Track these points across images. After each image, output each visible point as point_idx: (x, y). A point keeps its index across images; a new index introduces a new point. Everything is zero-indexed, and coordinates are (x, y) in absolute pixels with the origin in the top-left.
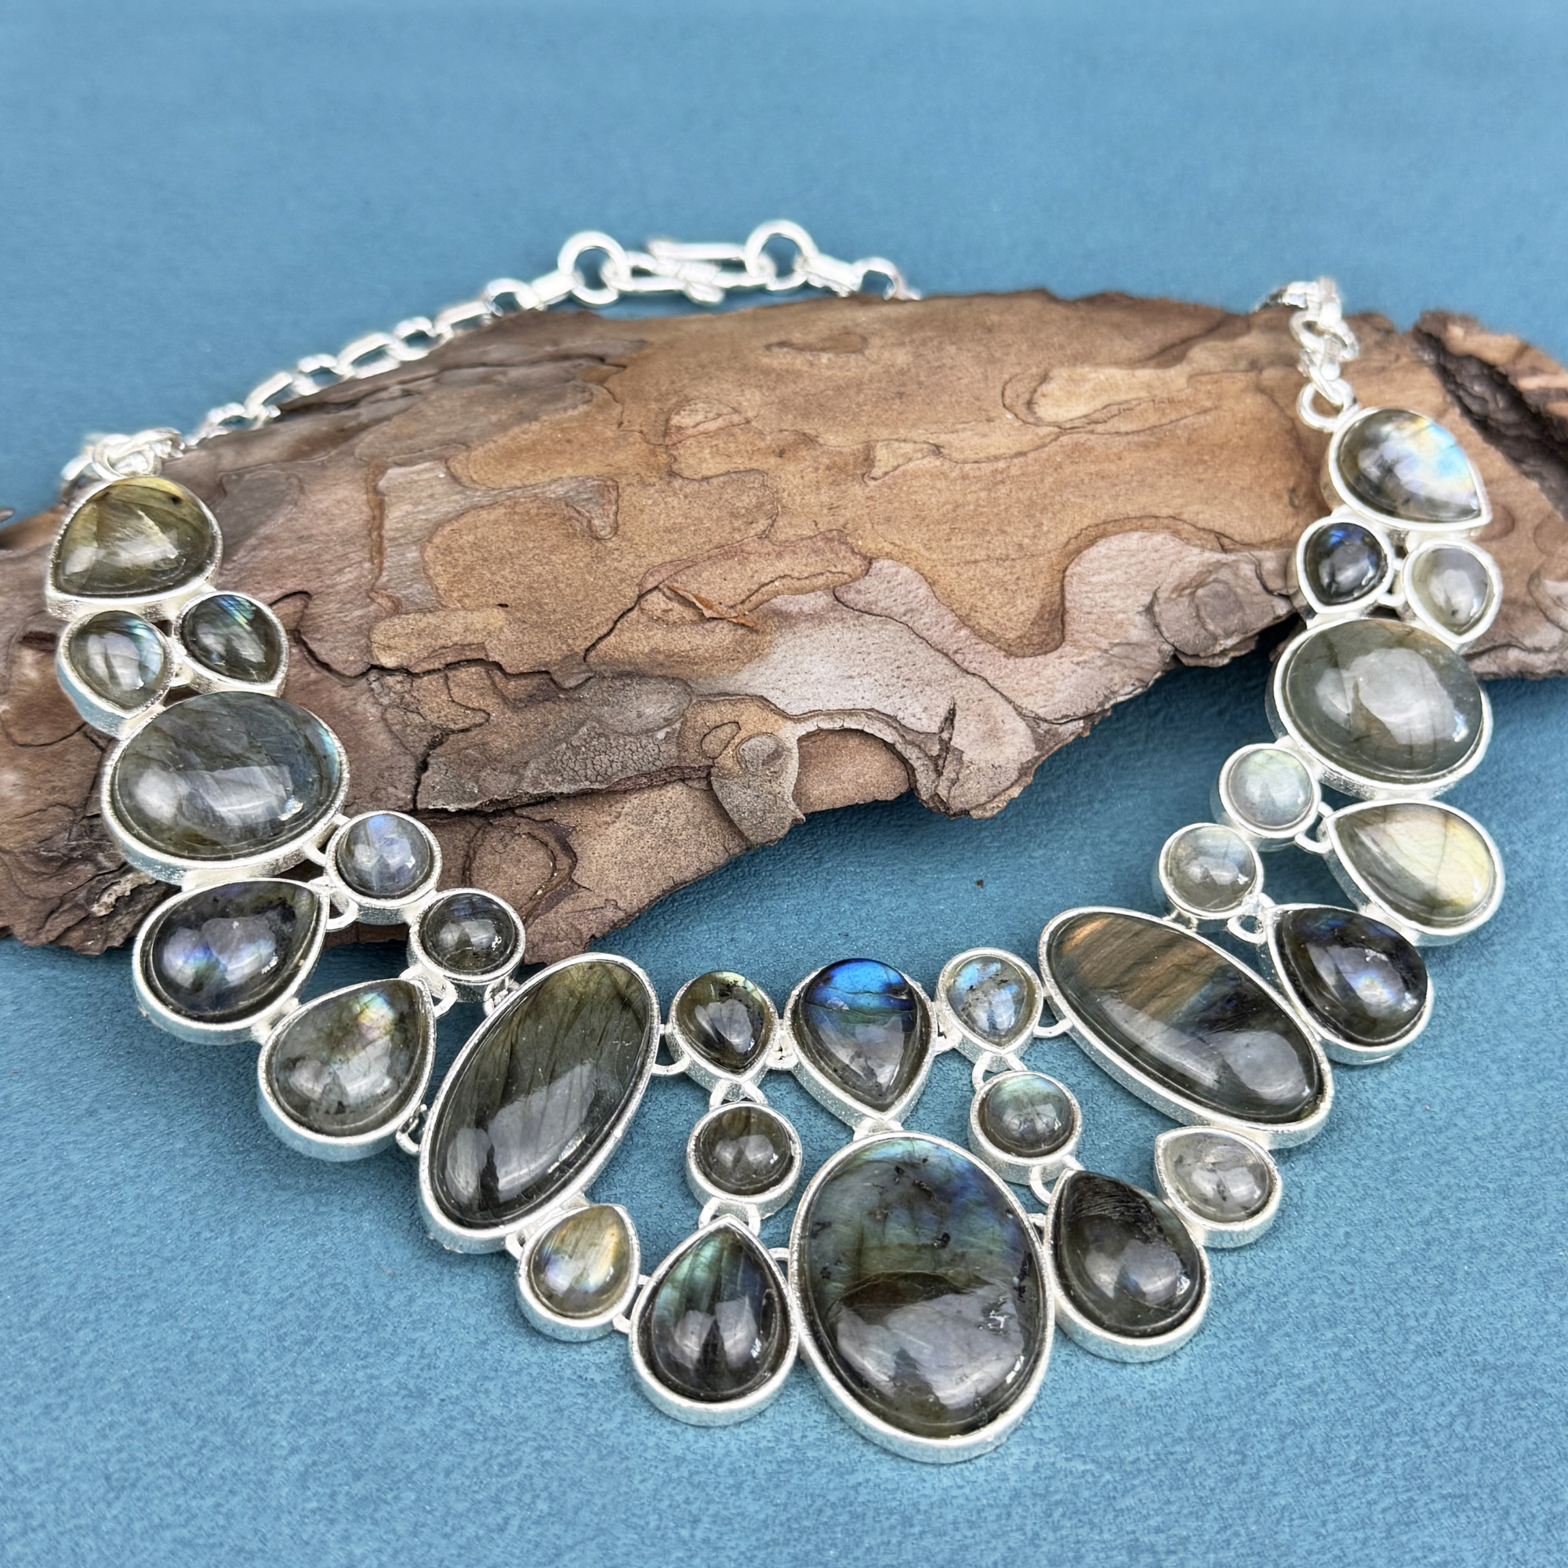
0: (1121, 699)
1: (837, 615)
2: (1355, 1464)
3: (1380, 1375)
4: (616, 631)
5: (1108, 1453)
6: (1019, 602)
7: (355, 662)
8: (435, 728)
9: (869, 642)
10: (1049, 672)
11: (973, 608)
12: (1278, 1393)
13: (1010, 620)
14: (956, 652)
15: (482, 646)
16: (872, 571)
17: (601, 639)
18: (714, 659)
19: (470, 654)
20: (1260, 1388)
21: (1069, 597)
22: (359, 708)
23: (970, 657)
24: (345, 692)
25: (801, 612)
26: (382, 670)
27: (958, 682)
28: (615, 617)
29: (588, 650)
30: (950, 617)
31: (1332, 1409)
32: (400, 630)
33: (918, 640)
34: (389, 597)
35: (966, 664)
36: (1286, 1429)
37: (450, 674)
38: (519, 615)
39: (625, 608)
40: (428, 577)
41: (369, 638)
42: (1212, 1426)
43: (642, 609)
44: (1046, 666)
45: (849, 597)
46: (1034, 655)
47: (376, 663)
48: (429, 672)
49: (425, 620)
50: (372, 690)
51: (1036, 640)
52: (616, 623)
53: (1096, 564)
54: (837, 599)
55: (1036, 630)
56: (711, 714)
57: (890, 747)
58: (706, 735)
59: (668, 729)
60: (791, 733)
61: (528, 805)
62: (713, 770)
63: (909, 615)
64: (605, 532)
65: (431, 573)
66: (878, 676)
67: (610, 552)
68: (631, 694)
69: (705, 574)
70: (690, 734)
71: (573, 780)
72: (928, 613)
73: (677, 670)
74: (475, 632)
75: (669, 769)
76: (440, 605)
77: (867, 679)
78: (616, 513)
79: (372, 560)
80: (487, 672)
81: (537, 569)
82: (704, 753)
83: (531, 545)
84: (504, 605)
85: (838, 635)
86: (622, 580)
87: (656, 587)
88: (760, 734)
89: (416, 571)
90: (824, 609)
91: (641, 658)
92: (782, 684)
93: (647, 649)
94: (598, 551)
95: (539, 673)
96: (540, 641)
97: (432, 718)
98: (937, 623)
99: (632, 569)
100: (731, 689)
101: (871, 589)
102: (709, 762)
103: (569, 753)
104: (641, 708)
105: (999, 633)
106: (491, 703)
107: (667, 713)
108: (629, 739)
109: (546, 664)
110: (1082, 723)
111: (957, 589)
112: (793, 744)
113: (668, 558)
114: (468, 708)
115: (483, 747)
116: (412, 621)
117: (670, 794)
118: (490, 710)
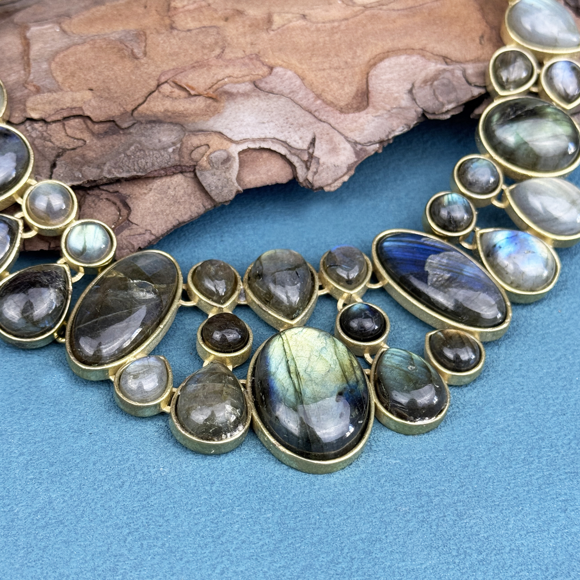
0: (397, 134)
1: (256, 94)
2: (524, 459)
3: (536, 424)
4: (147, 102)
5: (407, 456)
6: (346, 88)
7: (18, 117)
8: (59, 148)
9: (272, 106)
10: (361, 120)
11: (323, 90)
12: (488, 430)
13: (342, 97)
14: (315, 111)
15: (81, 108)
16: (273, 73)
17: (139, 105)
18: (196, 115)
19: (75, 112)
20: (479, 429)
21: (370, 85)
23: (322, 113)
25: (238, 93)
26: (32, 120)
27: (316, 126)
28: (146, 95)
29: (133, 111)
30: (311, 95)
31: (513, 437)
32: (40, 101)
33: (296, 106)
34: (34, 86)
35: (320, 117)
36: (490, 446)
37: (66, 123)
38: (98, 94)
39: (151, 91)
40: (53, 77)
41: (25, 105)
42: (456, 445)
43: (160, 92)
44: (360, 118)
45: (262, 85)
46: (354, 112)
47: (29, 117)
48: (55, 122)
49: (52, 96)
50: (27, 130)
51: (355, 106)
52: (147, 98)
53: (383, 71)
54: (256, 86)
55: (355, 101)
56: (195, 141)
57: (283, 157)
58: (193, 151)
59: (174, 147)
60: (235, 150)
61: (106, 184)
62: (197, 167)
63: (292, 94)
64: (140, 55)
65: (55, 75)
66: (277, 122)
67: (143, 65)
68: (155, 131)
69: (190, 76)
70: (185, 150)
71: (128, 171)
72: (301, 93)
73: (178, 120)
74: (78, 101)
75: (175, 166)
76: (59, 89)
77: (272, 124)
78: (145, 47)
79: (25, 69)
80: (84, 122)
81: (107, 73)
82: (192, 159)
83: (103, 62)
84: (91, 90)
85: (257, 104)
86: (149, 78)
87: (166, 82)
88: (219, 150)
89: (47, 74)
90: (249, 91)
91: (159, 114)
92: (230, 126)
93: (162, 110)
94: (137, 64)
95: (110, 121)
96: (110, 106)
97: (57, 143)
98: (306, 98)
99: (154, 73)
100: (204, 128)
101: (273, 82)
102: (195, 163)
103: (126, 159)
104: (161, 138)
105: (336, 102)
106: (86, 136)
107: (173, 140)
108: (155, 152)
109: (113, 117)
110: (378, 145)
111: (315, 82)
112: (236, 155)
113: (172, 68)
114: (75, 138)
115: (83, 156)
116: (46, 96)
117: (176, 180)
118: (86, 139)
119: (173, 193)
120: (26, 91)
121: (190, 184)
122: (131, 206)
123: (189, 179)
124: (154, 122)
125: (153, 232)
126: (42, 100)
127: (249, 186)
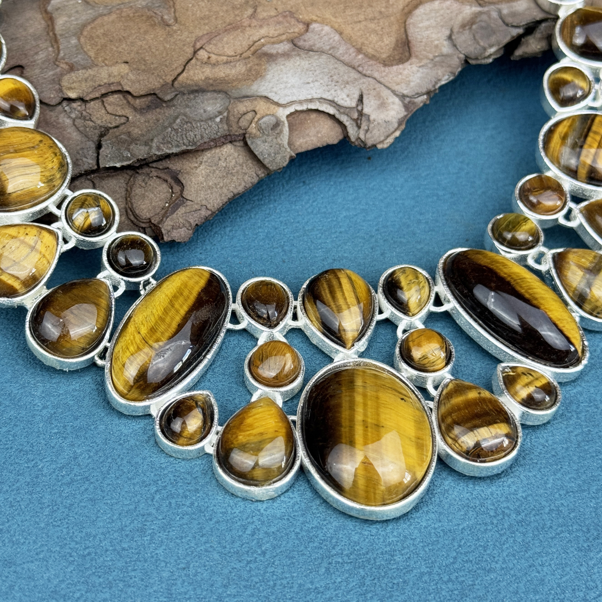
0: (443, 83)
1: (296, 53)
4: (186, 71)
6: (385, 40)
7: (54, 98)
8: (101, 127)
9: (315, 64)
10: (406, 72)
13: (382, 49)
14: (359, 66)
15: (119, 83)
16: (310, 30)
17: (179, 75)
18: (239, 80)
19: (113, 88)
21: (409, 35)
22: (61, 120)
23: (366, 68)
24: (52, 113)
25: (278, 53)
26: (70, 100)
27: (361, 81)
28: (184, 64)
29: (173, 81)
30: (352, 50)
32: (75, 79)
33: (339, 62)
34: (66, 63)
35: (364, 72)
37: (105, 99)
38: (135, 66)
39: (188, 59)
40: (85, 52)
41: (60, 85)
43: (197, 59)
44: (404, 69)
45: (301, 43)
46: (397, 64)
47: (66, 96)
48: (93, 100)
49: (88, 73)
50: (66, 111)
51: (397, 57)
52: (185, 66)
54: (295, 45)
55: (396, 53)
56: (242, 107)
57: (332, 117)
58: (240, 118)
59: (221, 117)
60: (283, 113)
61: (155, 161)
62: (247, 136)
63: (332, 50)
64: (172, 21)
65: (85, 49)
66: (322, 81)
67: (175, 32)
68: (199, 101)
69: (225, 39)
70: (232, 118)
71: (178, 146)
72: (341, 48)
73: (220, 88)
74: (115, 76)
75: (225, 137)
76: (93, 65)
77: (317, 84)
78: (175, 12)
79: (52, 46)
80: (124, 97)
81: (140, 43)
82: (240, 127)
83: (133, 32)
84: (127, 63)
85: (298, 63)
86: (184, 45)
87: (201, 48)
88: (267, 115)
89: (77, 50)
90: (288, 51)
91: (201, 83)
92: (275, 89)
93: (203, 78)
94: (169, 32)
95: (151, 94)
96: (148, 79)
97: (99, 122)
98: (347, 53)
99: (188, 39)
100: (249, 94)
101: (310, 39)
102: (244, 131)
103: (173, 133)
104: (205, 108)
105: (378, 55)
106: (128, 112)
107: (219, 109)
108: (202, 123)
109: (154, 90)
110: (425, 97)
111: (353, 35)
112: (284, 119)
113: (205, 32)
114: (116, 115)
115: (129, 134)
116: (81, 74)
117: (225, 150)
118: (128, 115)
119: (224, 165)
120: (58, 70)
121: (241, 153)
122: (184, 182)
123: (239, 148)
124: (197, 91)
125: (208, 206)
126: (76, 77)
127: (301, 150)
